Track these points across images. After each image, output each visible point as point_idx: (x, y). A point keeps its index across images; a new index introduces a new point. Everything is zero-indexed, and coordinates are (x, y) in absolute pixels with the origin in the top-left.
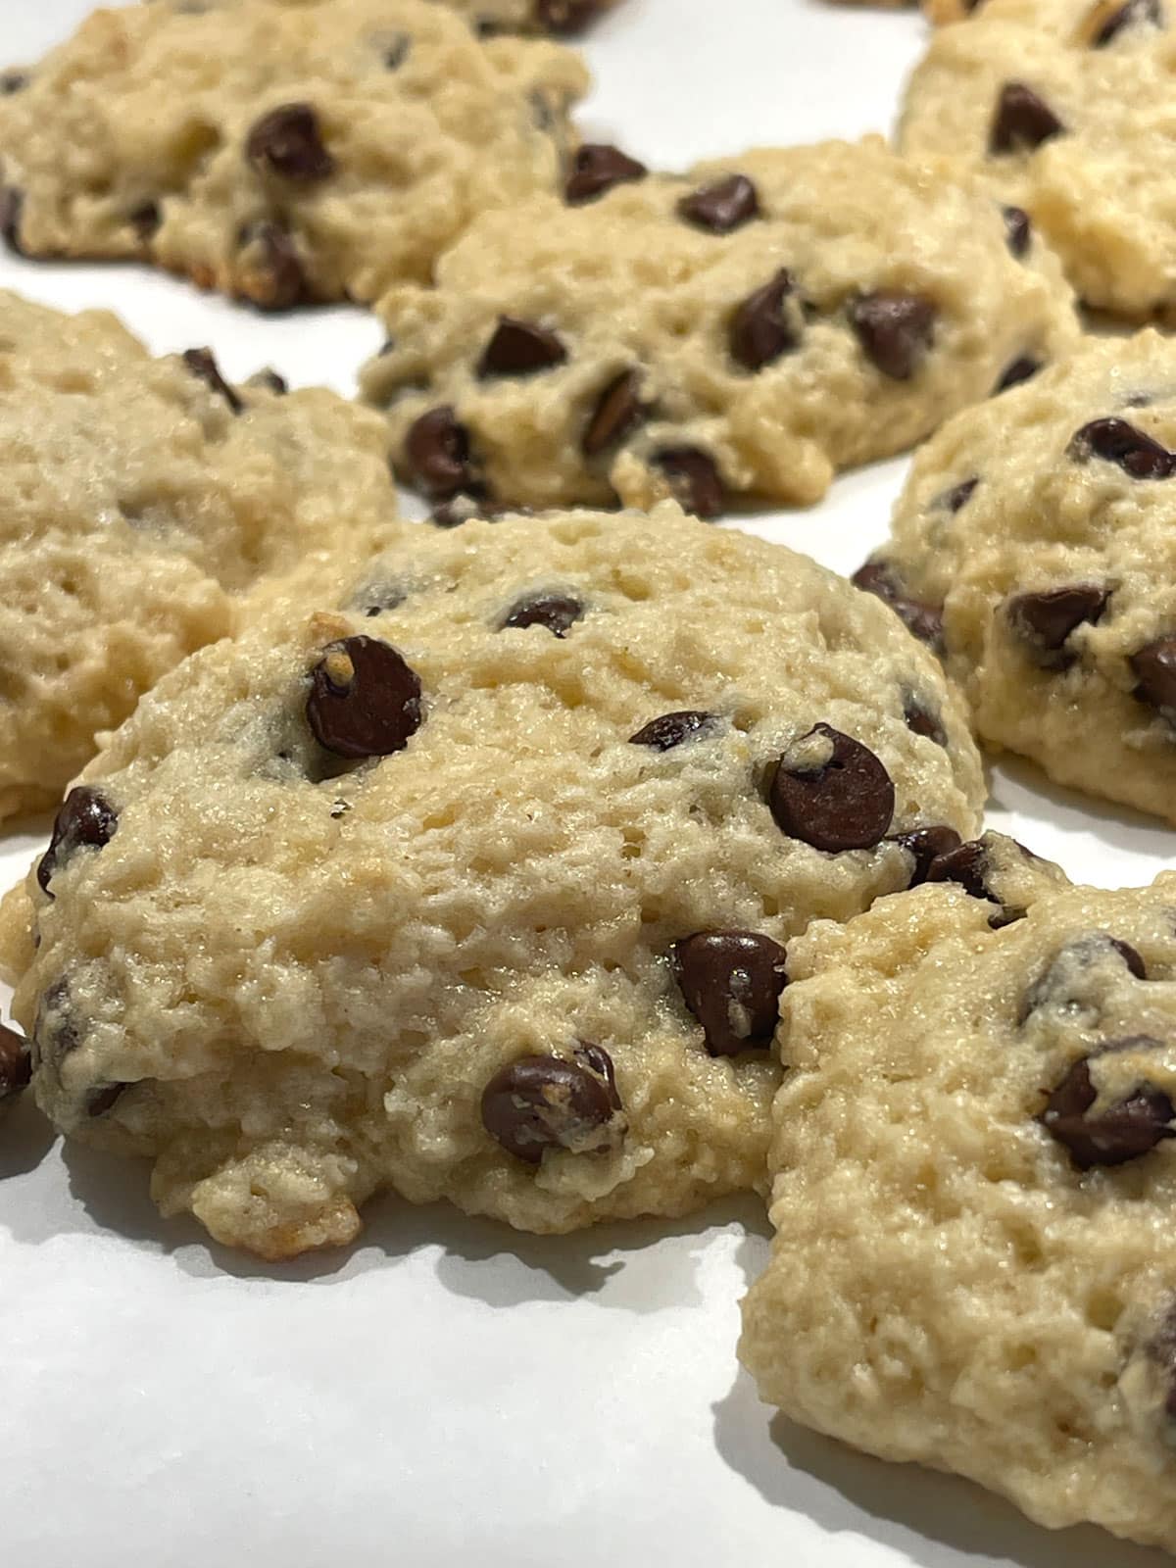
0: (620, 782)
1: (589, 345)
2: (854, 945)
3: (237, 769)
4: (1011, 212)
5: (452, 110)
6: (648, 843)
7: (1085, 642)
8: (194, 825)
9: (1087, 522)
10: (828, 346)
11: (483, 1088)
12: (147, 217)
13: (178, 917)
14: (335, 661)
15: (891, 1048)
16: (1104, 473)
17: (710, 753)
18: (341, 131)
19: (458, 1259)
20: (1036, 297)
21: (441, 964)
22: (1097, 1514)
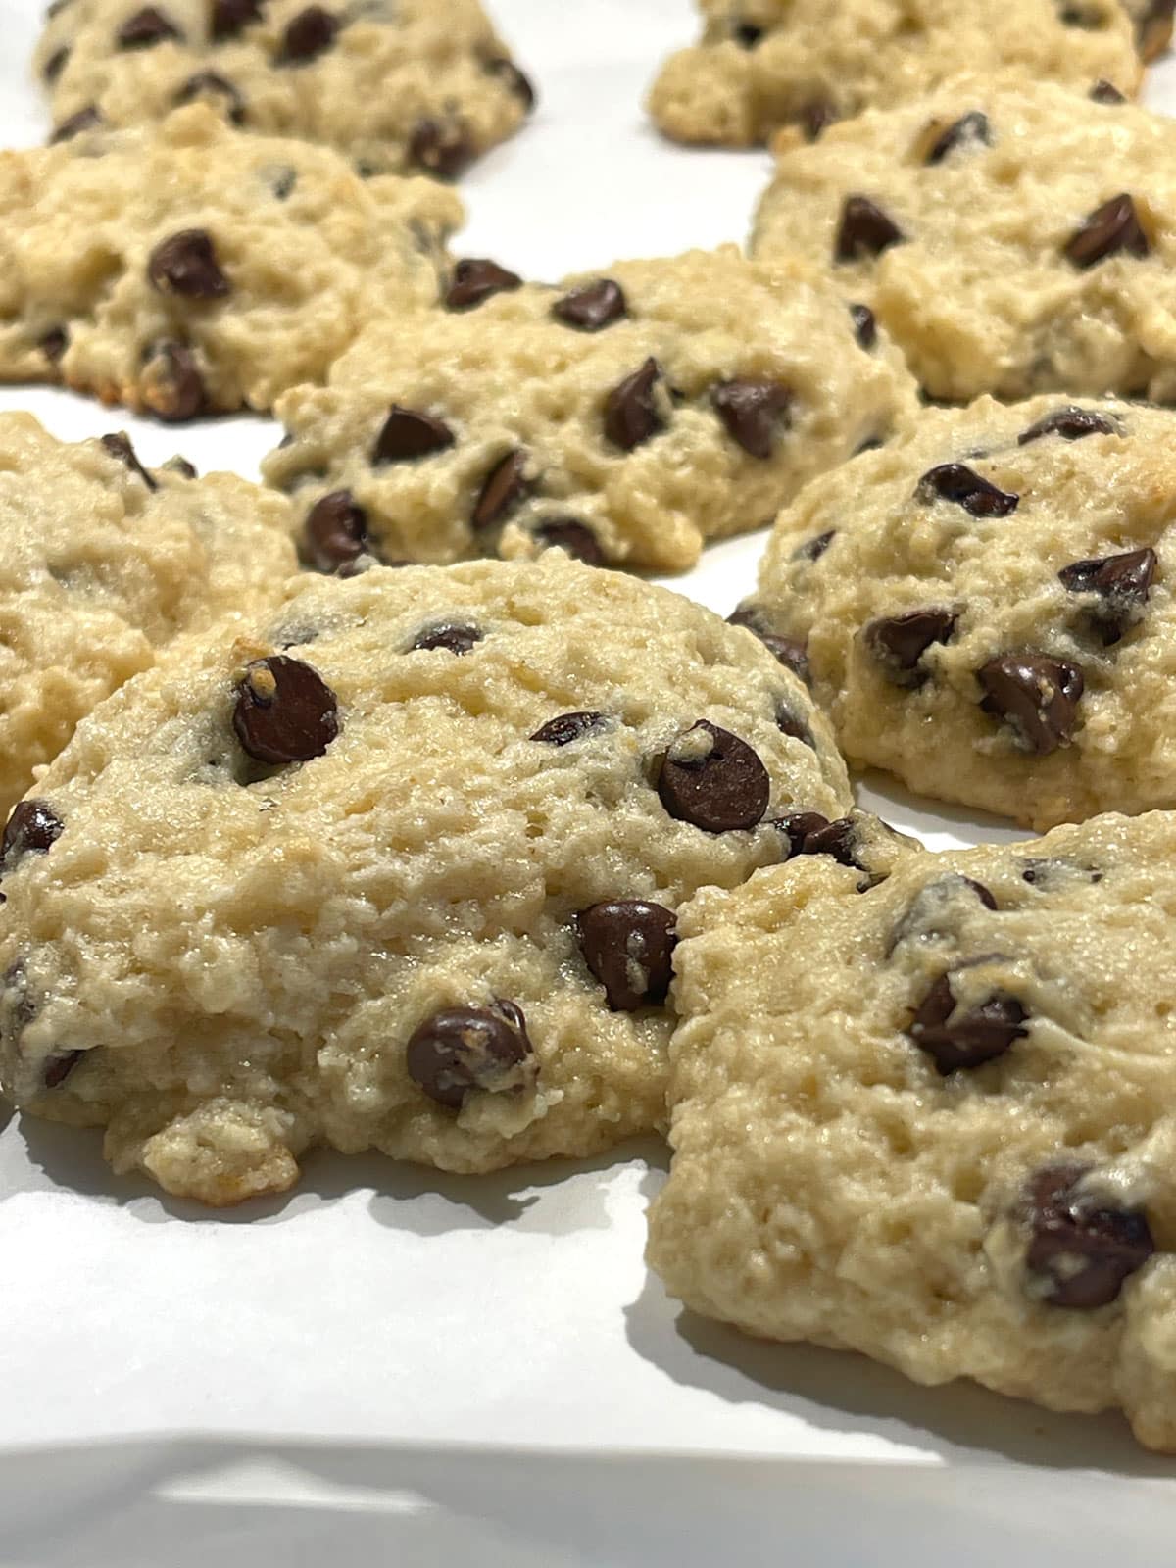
0: (523, 772)
1: (476, 430)
2: (737, 907)
3: (171, 776)
4: (857, 309)
5: (339, 234)
6: (550, 823)
7: (937, 660)
8: (134, 823)
9: (934, 556)
10: (695, 427)
11: (406, 1041)
12: (54, 341)
13: (123, 900)
14: (259, 675)
15: (775, 988)
16: (947, 512)
17: (602, 746)
18: (236, 254)
19: (388, 1200)
20: (883, 382)
21: (363, 932)
22: (970, 1367)
